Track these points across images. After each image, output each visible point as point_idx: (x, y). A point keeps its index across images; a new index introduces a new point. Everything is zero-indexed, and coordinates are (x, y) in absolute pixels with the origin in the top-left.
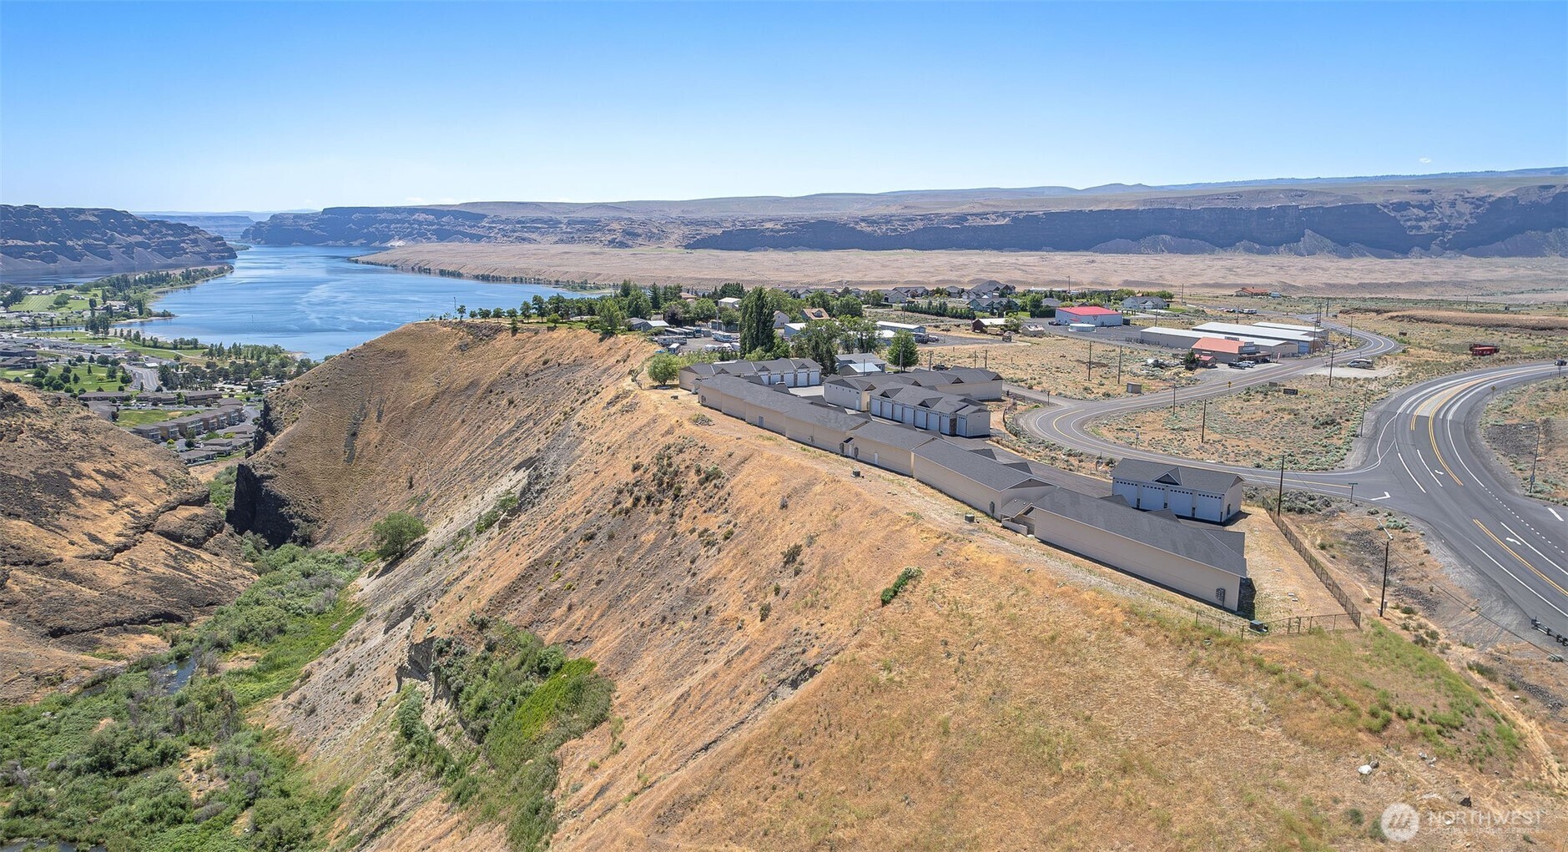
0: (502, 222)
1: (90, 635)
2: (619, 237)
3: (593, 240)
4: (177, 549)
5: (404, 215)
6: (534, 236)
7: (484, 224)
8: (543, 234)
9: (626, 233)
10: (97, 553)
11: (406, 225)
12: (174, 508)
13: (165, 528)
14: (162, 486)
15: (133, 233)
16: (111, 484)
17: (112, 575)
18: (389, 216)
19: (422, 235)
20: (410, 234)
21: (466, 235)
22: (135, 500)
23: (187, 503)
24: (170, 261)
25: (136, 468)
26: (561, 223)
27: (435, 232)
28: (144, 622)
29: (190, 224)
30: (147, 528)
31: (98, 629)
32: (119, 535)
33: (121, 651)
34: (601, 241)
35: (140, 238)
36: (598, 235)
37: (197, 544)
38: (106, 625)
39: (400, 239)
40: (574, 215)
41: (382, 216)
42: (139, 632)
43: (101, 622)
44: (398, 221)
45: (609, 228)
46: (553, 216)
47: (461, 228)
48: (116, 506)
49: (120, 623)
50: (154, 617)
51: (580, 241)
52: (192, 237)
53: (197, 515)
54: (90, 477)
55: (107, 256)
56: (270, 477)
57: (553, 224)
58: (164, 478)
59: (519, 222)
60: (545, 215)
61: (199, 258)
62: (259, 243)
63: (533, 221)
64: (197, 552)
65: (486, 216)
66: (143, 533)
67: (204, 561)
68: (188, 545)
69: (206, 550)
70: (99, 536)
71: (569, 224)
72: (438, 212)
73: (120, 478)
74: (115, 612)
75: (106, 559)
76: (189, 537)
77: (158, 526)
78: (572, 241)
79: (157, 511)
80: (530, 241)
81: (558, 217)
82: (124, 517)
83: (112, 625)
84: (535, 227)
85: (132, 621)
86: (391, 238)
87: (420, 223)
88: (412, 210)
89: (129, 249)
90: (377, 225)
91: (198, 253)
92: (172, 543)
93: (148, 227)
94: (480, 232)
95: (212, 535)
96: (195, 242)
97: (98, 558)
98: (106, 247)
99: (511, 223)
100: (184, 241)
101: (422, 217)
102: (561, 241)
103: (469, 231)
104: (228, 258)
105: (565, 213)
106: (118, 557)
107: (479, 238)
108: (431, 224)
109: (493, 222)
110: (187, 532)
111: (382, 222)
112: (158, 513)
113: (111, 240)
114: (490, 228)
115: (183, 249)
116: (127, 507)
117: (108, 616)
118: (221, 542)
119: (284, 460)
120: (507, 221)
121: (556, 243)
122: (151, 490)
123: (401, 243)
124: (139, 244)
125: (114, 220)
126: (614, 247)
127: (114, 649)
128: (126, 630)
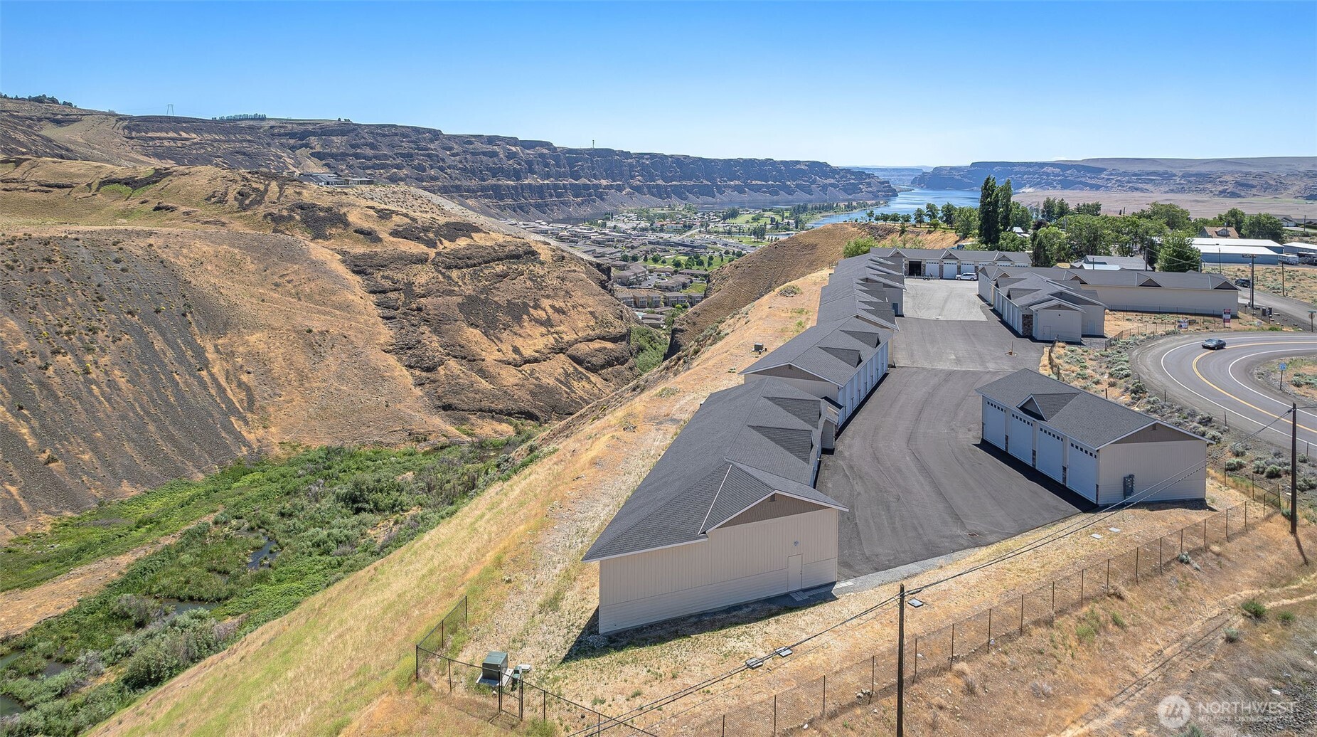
0: (1120, 175)
1: (466, 414)
2: (1230, 188)
3: (1204, 190)
4: (576, 369)
5: (1036, 168)
6: (1147, 186)
7: (1103, 176)
8: (1157, 185)
9: (1238, 184)
10: (511, 360)
11: (1037, 176)
12: (591, 340)
13: (574, 353)
14: (592, 323)
15: (827, 177)
16: (556, 317)
17: (510, 377)
18: (1023, 169)
19: (1048, 184)
20: (1038, 184)
21: (1086, 185)
22: (566, 330)
23: (603, 338)
24: (850, 197)
25: (580, 309)
26: (1175, 175)
27: (1060, 182)
28: (510, 414)
29: (867, 172)
30: (561, 350)
31: (473, 411)
32: (536, 352)
33: (478, 431)
34: (1211, 191)
35: (832, 181)
36: (1209, 186)
37: (594, 369)
38: (481, 410)
39: (1030, 187)
40: (1191, 169)
41: (1017, 169)
42: (501, 421)
43: (477, 407)
44: (1030, 173)
45: (1221, 179)
46: (1169, 170)
47: (1083, 179)
48: (549, 331)
49: (491, 411)
50: (518, 413)
51: (1190, 191)
52: (867, 180)
53: (605, 348)
54: (544, 310)
55: (810, 193)
56: (682, 331)
57: (1167, 177)
58: (596, 318)
59: (1135, 175)
60: (1161, 169)
61: (871, 195)
62: (922, 187)
63: (1148, 174)
64: (589, 374)
65: (1105, 170)
66: (557, 353)
67: (590, 382)
68: (587, 369)
69: (600, 375)
70: (521, 349)
71: (1183, 176)
72: (1063, 166)
73: (564, 313)
74: (492, 403)
75: (515, 366)
76: (589, 362)
77: (571, 351)
78: (1182, 190)
79: (576, 340)
80: (1142, 190)
81: (1174, 171)
82: (551, 340)
83: (485, 411)
84: (1150, 179)
85: (501, 412)
86: (1024, 185)
87: (1048, 175)
88: (1042, 165)
89: (824, 188)
90: (1013, 176)
91: (870, 192)
92: (575, 364)
93: (838, 173)
94: (1100, 182)
95: (612, 365)
96: (869, 184)
97: (510, 364)
98: (810, 186)
99: (1128, 175)
100: (861, 184)
101: (1050, 169)
102: (1172, 191)
103: (1089, 181)
104: (891, 196)
105: (1182, 168)
106: (527, 367)
107: (1098, 187)
108: (1058, 175)
109: (1111, 174)
110: (589, 359)
111: (1016, 173)
112: (576, 342)
113: (814, 182)
114: (1108, 179)
115: (860, 189)
116: (557, 333)
117: (485, 404)
118: (617, 372)
119: (697, 320)
120: (1124, 174)
121: (1165, 192)
122: (581, 324)
123: (1031, 190)
124: (831, 185)
125: (819, 169)
126: (1225, 197)
127: (474, 428)
128: (493, 417)
